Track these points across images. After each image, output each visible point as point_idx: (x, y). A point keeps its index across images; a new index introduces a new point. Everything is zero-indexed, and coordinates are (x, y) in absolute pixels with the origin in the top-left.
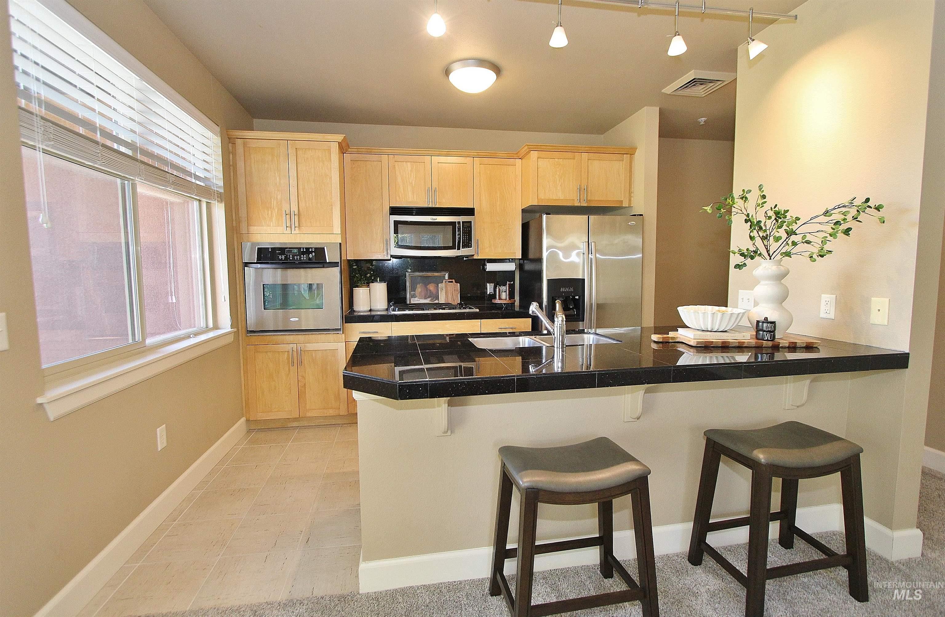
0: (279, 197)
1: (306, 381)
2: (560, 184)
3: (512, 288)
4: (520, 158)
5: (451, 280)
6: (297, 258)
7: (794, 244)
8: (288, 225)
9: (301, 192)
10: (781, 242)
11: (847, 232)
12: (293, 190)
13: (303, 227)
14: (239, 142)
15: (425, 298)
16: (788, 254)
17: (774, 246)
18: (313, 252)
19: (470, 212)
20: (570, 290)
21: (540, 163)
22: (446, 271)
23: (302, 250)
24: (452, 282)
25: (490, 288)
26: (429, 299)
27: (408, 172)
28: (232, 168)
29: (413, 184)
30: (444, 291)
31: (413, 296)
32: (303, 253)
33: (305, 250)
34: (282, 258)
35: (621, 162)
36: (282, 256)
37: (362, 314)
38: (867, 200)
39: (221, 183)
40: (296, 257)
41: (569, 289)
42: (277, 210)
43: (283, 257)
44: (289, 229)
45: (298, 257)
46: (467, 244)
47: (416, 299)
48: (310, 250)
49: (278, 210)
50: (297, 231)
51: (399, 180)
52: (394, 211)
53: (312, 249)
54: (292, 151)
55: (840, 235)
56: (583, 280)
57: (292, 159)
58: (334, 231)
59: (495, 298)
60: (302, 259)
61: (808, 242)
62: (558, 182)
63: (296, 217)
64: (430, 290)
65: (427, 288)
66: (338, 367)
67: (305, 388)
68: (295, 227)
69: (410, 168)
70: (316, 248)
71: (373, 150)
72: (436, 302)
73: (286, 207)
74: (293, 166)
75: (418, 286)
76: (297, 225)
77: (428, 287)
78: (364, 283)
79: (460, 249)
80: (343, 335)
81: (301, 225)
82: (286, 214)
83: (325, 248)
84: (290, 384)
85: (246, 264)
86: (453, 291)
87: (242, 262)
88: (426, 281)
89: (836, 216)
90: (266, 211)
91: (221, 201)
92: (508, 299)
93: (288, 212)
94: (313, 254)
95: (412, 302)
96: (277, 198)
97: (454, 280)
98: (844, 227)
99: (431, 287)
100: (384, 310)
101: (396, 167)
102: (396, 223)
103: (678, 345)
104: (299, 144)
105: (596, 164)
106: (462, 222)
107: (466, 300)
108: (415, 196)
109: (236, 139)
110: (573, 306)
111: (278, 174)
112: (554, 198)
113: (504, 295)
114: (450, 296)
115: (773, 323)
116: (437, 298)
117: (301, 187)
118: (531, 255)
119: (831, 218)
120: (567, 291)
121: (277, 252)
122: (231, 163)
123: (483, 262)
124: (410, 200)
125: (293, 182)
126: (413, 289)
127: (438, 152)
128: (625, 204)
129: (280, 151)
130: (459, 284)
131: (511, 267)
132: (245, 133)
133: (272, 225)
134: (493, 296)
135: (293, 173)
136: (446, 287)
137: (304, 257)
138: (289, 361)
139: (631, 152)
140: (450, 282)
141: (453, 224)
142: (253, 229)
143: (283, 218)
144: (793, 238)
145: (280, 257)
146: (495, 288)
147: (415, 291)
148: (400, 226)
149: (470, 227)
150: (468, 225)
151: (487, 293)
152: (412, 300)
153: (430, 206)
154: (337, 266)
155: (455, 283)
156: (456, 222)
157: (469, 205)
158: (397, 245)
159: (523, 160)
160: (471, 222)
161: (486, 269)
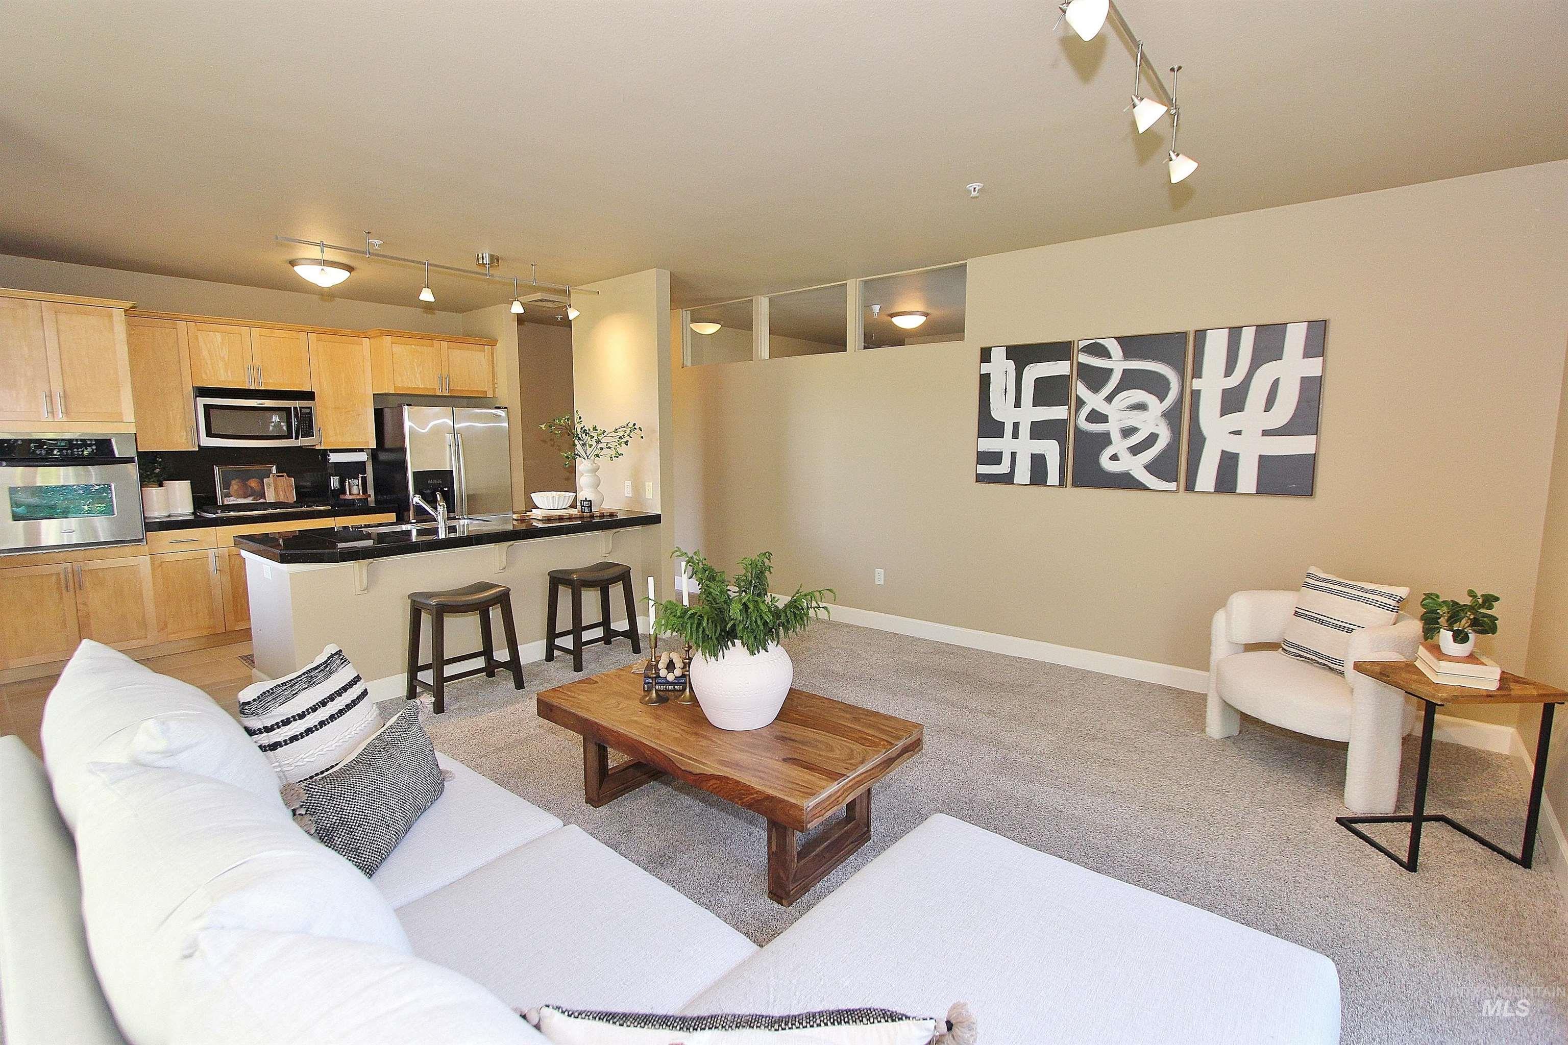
0: (29, 374)
1: (90, 609)
2: (419, 371)
3: (364, 480)
4: (367, 337)
5: (280, 474)
6: (67, 453)
7: (602, 449)
8: (49, 410)
9: (67, 368)
10: (593, 447)
11: (626, 443)
12: (55, 366)
13: (73, 413)
15: (245, 497)
16: (598, 456)
17: (589, 450)
18: (94, 445)
19: (310, 396)
20: (438, 482)
21: (394, 350)
22: (273, 463)
23: (74, 442)
24: (282, 476)
25: (334, 482)
26: (251, 498)
27: (218, 345)
29: (227, 359)
30: (272, 489)
31: (228, 495)
32: (77, 447)
33: (78, 442)
35: (483, 353)
36: (41, 451)
37: (181, 518)
38: (635, 424)
40: (64, 452)
41: (437, 480)
42: (26, 391)
43: (44, 452)
44: (50, 415)
45: (69, 451)
46: (308, 432)
47: (231, 498)
48: (89, 443)
49: (28, 391)
50: (64, 417)
51: (205, 353)
52: (203, 392)
53: (91, 442)
54: (49, 316)
55: (623, 445)
56: (452, 471)
57: (50, 325)
58: (124, 418)
59: (345, 493)
60: (75, 453)
61: (610, 448)
62: (416, 370)
63: (62, 400)
64: (251, 488)
65: (246, 485)
67: (89, 618)
68: (62, 413)
69: (220, 340)
70: (95, 440)
71: (164, 315)
72: (262, 501)
73: (43, 387)
74: (51, 335)
75: (233, 482)
76: (63, 410)
77: (247, 483)
78: (153, 481)
79: (298, 439)
80: (147, 547)
81: (69, 410)
82: (46, 397)
83: (113, 441)
84: (64, 615)
86: (286, 486)
88: (244, 477)
89: (621, 434)
92: (361, 493)
93: (47, 393)
94: (94, 448)
95: (226, 503)
96: (26, 375)
97: (284, 474)
98: (624, 440)
99: (253, 483)
100: (190, 515)
101: (199, 337)
102: (207, 408)
103: (532, 521)
105: (456, 353)
106: (300, 407)
107: (303, 496)
108: (230, 374)
111: (25, 343)
112: (413, 387)
113: (355, 490)
114: (281, 493)
115: (590, 501)
116: (263, 497)
117: (66, 362)
118: (388, 444)
119: (617, 434)
120: (434, 483)
121: (32, 445)
123: (325, 453)
124: (223, 378)
125: (54, 356)
126: (226, 485)
127: (260, 324)
128: (490, 395)
129: (27, 314)
130: (293, 479)
131: (362, 457)
134: (342, 490)
135: (53, 344)
136: (274, 482)
137: (78, 451)
138: (60, 586)
139: (493, 343)
140: (278, 476)
141: (288, 410)
144: (600, 445)
145: (39, 452)
146: (342, 482)
147: (229, 489)
148: (213, 412)
149: (311, 413)
150: (308, 411)
151: (333, 488)
152: (225, 499)
153: (252, 388)
154: (133, 462)
155: (287, 478)
156: (291, 408)
157: (307, 388)
158: (209, 434)
159: (372, 340)
160: (310, 408)
161: (329, 460)
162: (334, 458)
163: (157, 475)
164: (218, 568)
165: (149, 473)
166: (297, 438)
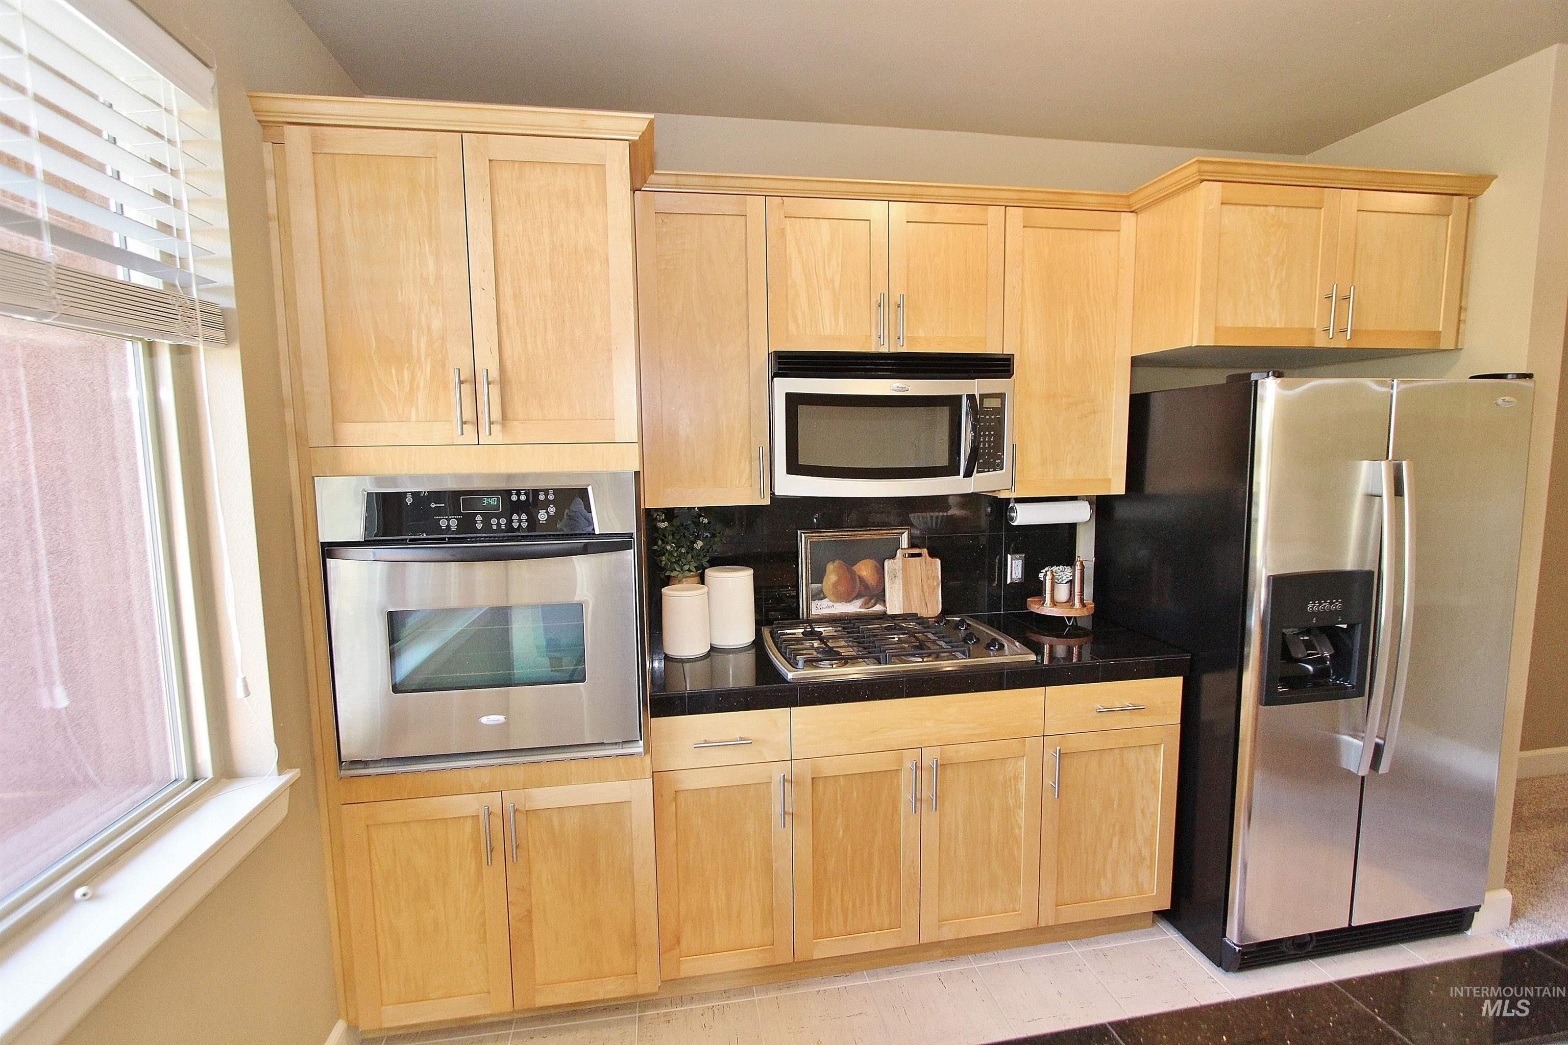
0: (436, 324)
1: (534, 901)
2: (1278, 283)
4: (1132, 210)
5: (916, 551)
6: (499, 524)
8: (468, 415)
9: (508, 307)
12: (484, 301)
13: (515, 423)
14: (296, 137)
15: (849, 599)
18: (551, 502)
19: (1002, 366)
20: (1333, 607)
21: (1225, 220)
22: (905, 529)
23: (514, 498)
24: (919, 555)
25: (1015, 569)
26: (859, 602)
27: (823, 250)
28: (274, 225)
29: (837, 284)
30: (899, 581)
31: (819, 596)
32: (518, 507)
33: (523, 498)
34: (448, 526)
35: (1443, 220)
36: (448, 520)
39: (225, 276)
40: (494, 521)
41: (1331, 603)
42: (428, 369)
43: (454, 523)
44: (469, 429)
45: (503, 521)
46: (992, 460)
47: (825, 602)
48: (542, 497)
49: (433, 367)
50: (498, 434)
51: (796, 271)
52: (787, 364)
53: (547, 495)
54: (476, 170)
57: (478, 197)
58: (616, 434)
60: (515, 525)
62: (1271, 279)
63: (495, 391)
64: (862, 579)
65: (853, 573)
66: (632, 855)
67: (531, 921)
68: (491, 423)
69: (825, 235)
70: (557, 491)
71: (723, 182)
72: (878, 608)
73: (459, 357)
74: (480, 220)
75: (830, 567)
76: (496, 415)
77: (855, 568)
78: (689, 570)
79: (970, 475)
80: (648, 759)
81: (510, 415)
82: (461, 382)
83: (590, 489)
84: (483, 913)
85: (329, 550)
86: (925, 579)
87: (318, 541)
88: (850, 557)
90: (393, 371)
91: (228, 342)
92: (1078, 603)
93: (466, 374)
94: (552, 510)
95: (814, 611)
96: (429, 329)
97: (925, 551)
99: (865, 569)
100: (744, 649)
101: (788, 230)
102: (793, 401)
104: (498, 147)
105: (1377, 222)
106: (979, 395)
107: (954, 601)
108: (841, 320)
109: (287, 127)
110: (1333, 651)
111: (430, 246)
112: (1260, 326)
113: (1063, 591)
114: (915, 593)
116: (881, 597)
117: (507, 290)
120: (1325, 611)
121: (433, 505)
122: (272, 211)
123: (1008, 506)
124: (828, 330)
125: (482, 273)
126: (818, 575)
127: (909, 190)
128: (1447, 343)
129: (436, 169)
130: (939, 563)
131: (1078, 514)
132: (316, 104)
133: (413, 418)
135: (481, 245)
136: (904, 569)
137: (520, 521)
138: (477, 849)
139: (1473, 189)
140: (913, 555)
141: (953, 402)
142: (353, 432)
143: (452, 393)
145: (443, 523)
146: (1031, 570)
147: (821, 583)
148: (802, 409)
149: (1001, 411)
150: (996, 403)
151: (1009, 581)
152: (814, 604)
153: (884, 350)
154: (627, 546)
155: (929, 558)
156: (960, 397)
157: (992, 348)
158: (794, 467)
159: (1143, 216)
160: (1002, 396)
161: (1012, 519)
162: (1024, 516)
163: (697, 556)
164: (789, 809)
165: (683, 550)
166: (968, 474)
